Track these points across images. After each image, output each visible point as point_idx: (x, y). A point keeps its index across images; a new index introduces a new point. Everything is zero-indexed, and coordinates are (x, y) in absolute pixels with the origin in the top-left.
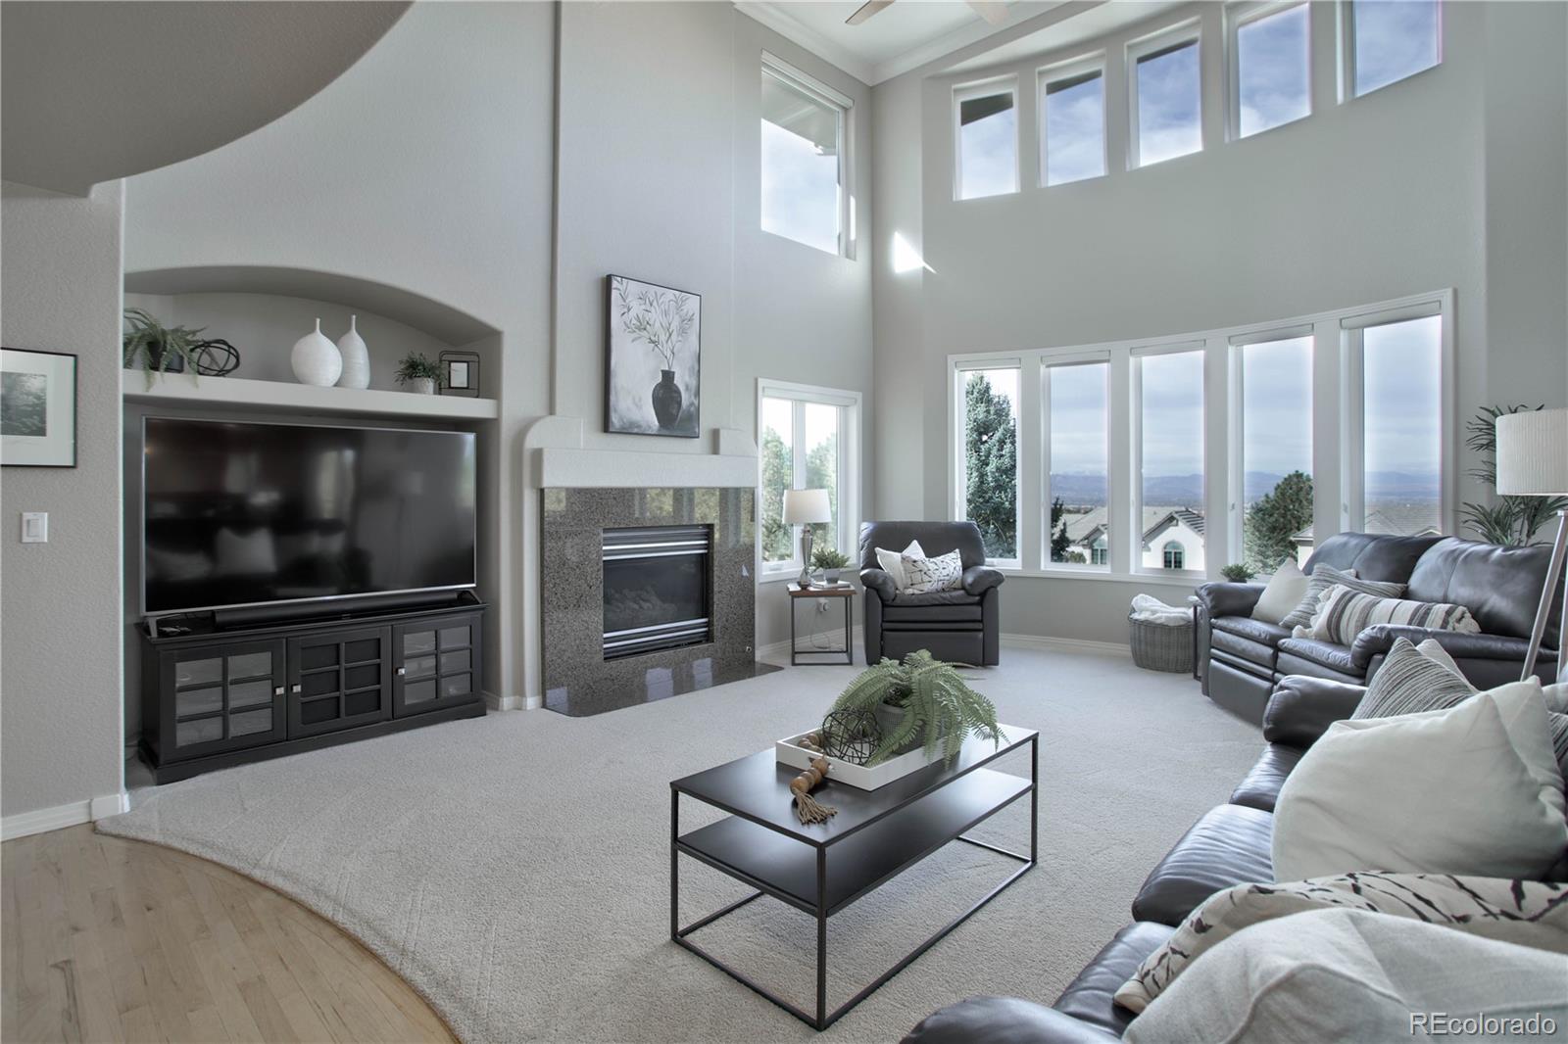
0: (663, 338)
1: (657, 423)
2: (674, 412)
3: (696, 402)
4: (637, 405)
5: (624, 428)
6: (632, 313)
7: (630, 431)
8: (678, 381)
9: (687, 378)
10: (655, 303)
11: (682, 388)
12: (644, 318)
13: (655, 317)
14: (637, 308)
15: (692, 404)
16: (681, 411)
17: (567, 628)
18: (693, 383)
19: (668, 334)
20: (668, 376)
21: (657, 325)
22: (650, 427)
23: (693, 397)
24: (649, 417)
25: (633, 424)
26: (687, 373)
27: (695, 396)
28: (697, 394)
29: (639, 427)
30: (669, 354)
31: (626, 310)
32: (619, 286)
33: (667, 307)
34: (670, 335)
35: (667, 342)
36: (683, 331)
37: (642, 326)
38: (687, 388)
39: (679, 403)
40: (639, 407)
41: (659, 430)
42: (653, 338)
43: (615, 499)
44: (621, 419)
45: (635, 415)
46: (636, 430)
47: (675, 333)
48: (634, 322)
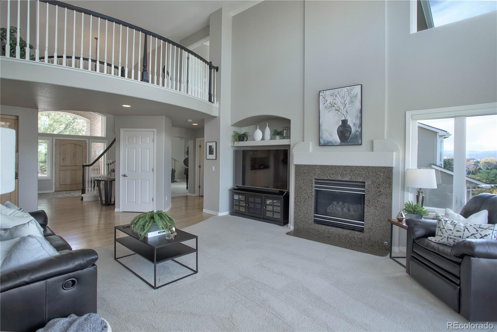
0: (342, 107)
1: (339, 140)
2: (348, 135)
3: (360, 130)
4: (330, 135)
5: (325, 144)
6: (328, 102)
7: (328, 145)
8: (350, 123)
9: (354, 121)
10: (338, 95)
11: (351, 125)
12: (333, 102)
13: (338, 101)
14: (330, 99)
15: (357, 131)
16: (351, 134)
17: (301, 209)
18: (358, 122)
19: (344, 105)
20: (344, 122)
21: (339, 103)
22: (336, 143)
23: (357, 128)
24: (337, 139)
25: (328, 142)
26: (354, 118)
27: (359, 127)
28: (361, 126)
29: (332, 143)
30: (345, 113)
31: (325, 102)
32: (323, 94)
33: (343, 95)
34: (345, 105)
35: (344, 109)
36: (352, 102)
37: (332, 105)
38: (354, 125)
39: (350, 132)
40: (331, 135)
41: (340, 143)
42: (337, 109)
43: (318, 169)
44: (324, 141)
45: (330, 139)
46: (330, 144)
47: (348, 104)
48: (329, 105)
